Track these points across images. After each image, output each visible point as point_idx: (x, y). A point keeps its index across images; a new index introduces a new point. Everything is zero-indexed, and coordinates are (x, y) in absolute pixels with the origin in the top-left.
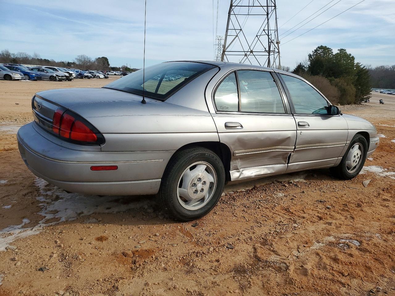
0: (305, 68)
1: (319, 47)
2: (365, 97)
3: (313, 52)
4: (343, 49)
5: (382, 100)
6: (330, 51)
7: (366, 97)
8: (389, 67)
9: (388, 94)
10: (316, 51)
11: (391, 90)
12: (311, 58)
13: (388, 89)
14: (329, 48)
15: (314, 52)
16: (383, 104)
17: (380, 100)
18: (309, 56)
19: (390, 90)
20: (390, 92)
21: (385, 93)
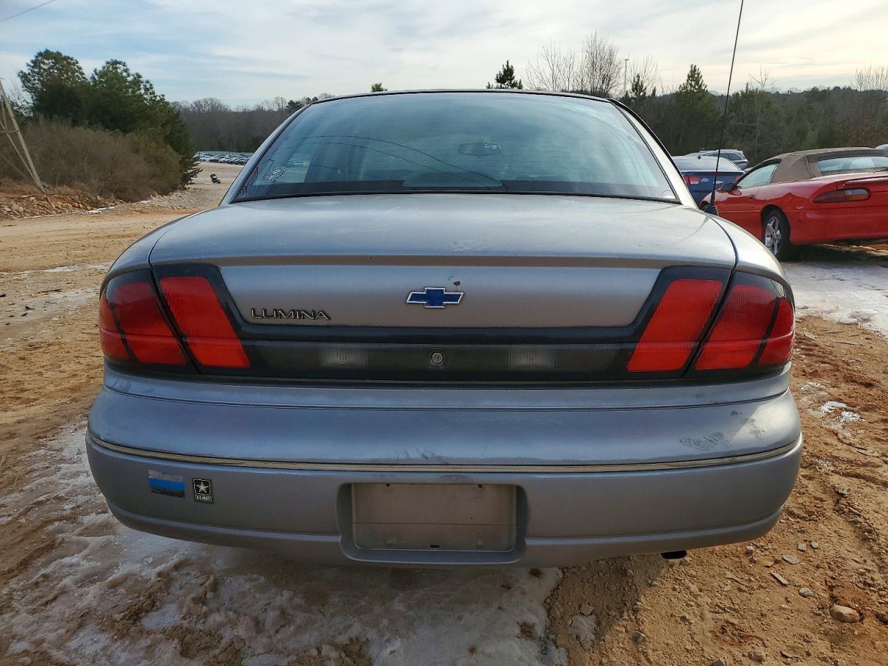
0: (20, 108)
1: (40, 54)
2: (189, 171)
3: (28, 65)
4: (118, 60)
5: (215, 175)
6: (74, 64)
7: (192, 171)
8: (190, 106)
9: (211, 161)
10: (36, 63)
11: (214, 152)
12: (29, 81)
13: (207, 153)
14: (68, 58)
15: (32, 67)
16: (219, 183)
17: (211, 176)
18: (22, 77)
19: (211, 152)
20: (213, 158)
21: (204, 160)
